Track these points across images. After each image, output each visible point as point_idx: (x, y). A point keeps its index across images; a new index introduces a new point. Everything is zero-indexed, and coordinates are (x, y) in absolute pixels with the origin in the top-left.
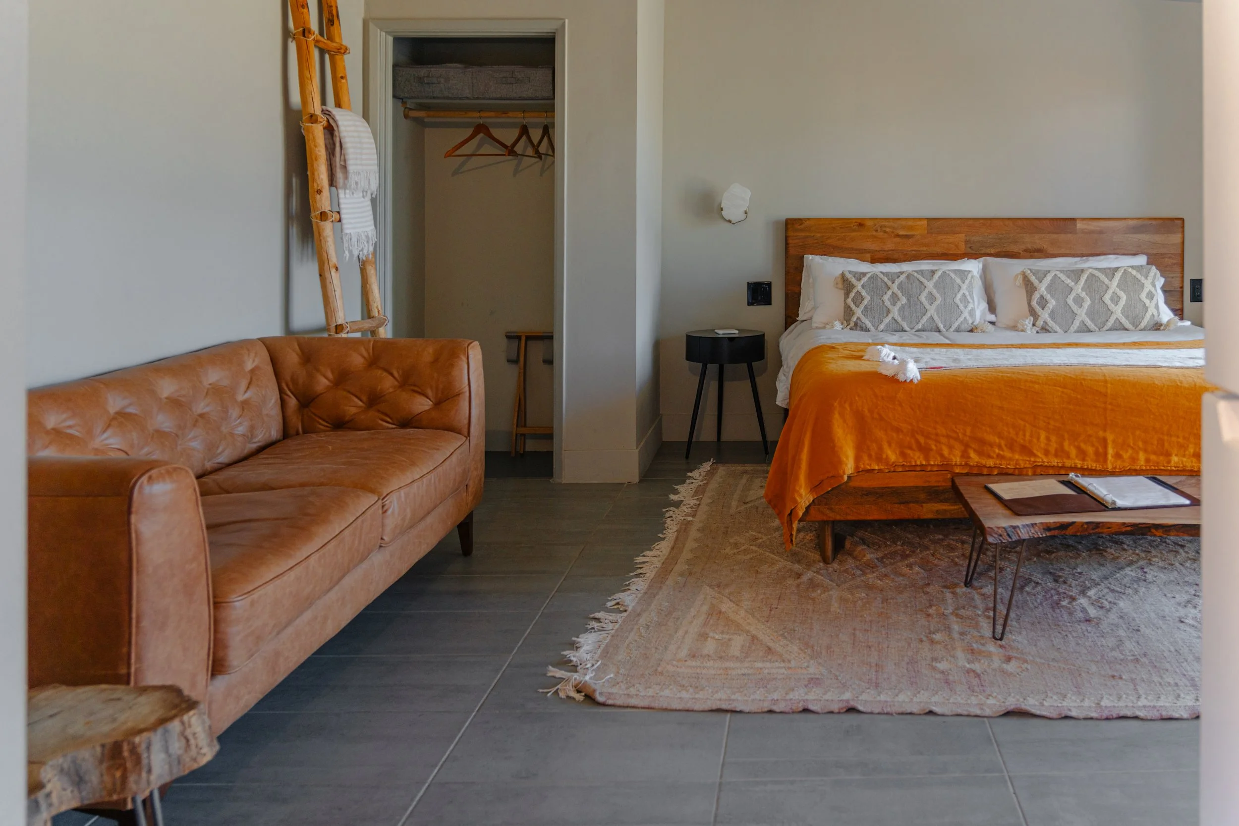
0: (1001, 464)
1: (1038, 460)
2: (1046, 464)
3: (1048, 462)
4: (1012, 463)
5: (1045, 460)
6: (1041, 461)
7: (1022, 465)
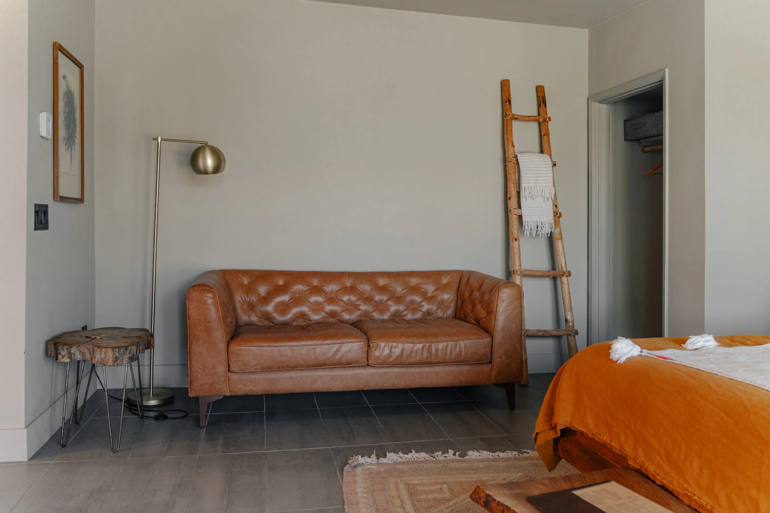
0: (658, 475)
1: (689, 489)
2: (695, 498)
3: (698, 497)
4: (668, 478)
5: (696, 493)
6: (692, 491)
7: (676, 486)
